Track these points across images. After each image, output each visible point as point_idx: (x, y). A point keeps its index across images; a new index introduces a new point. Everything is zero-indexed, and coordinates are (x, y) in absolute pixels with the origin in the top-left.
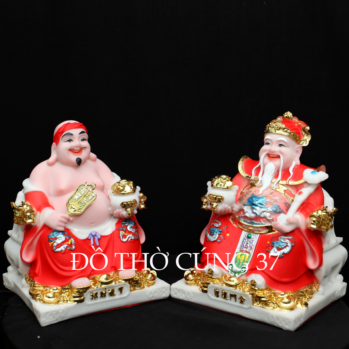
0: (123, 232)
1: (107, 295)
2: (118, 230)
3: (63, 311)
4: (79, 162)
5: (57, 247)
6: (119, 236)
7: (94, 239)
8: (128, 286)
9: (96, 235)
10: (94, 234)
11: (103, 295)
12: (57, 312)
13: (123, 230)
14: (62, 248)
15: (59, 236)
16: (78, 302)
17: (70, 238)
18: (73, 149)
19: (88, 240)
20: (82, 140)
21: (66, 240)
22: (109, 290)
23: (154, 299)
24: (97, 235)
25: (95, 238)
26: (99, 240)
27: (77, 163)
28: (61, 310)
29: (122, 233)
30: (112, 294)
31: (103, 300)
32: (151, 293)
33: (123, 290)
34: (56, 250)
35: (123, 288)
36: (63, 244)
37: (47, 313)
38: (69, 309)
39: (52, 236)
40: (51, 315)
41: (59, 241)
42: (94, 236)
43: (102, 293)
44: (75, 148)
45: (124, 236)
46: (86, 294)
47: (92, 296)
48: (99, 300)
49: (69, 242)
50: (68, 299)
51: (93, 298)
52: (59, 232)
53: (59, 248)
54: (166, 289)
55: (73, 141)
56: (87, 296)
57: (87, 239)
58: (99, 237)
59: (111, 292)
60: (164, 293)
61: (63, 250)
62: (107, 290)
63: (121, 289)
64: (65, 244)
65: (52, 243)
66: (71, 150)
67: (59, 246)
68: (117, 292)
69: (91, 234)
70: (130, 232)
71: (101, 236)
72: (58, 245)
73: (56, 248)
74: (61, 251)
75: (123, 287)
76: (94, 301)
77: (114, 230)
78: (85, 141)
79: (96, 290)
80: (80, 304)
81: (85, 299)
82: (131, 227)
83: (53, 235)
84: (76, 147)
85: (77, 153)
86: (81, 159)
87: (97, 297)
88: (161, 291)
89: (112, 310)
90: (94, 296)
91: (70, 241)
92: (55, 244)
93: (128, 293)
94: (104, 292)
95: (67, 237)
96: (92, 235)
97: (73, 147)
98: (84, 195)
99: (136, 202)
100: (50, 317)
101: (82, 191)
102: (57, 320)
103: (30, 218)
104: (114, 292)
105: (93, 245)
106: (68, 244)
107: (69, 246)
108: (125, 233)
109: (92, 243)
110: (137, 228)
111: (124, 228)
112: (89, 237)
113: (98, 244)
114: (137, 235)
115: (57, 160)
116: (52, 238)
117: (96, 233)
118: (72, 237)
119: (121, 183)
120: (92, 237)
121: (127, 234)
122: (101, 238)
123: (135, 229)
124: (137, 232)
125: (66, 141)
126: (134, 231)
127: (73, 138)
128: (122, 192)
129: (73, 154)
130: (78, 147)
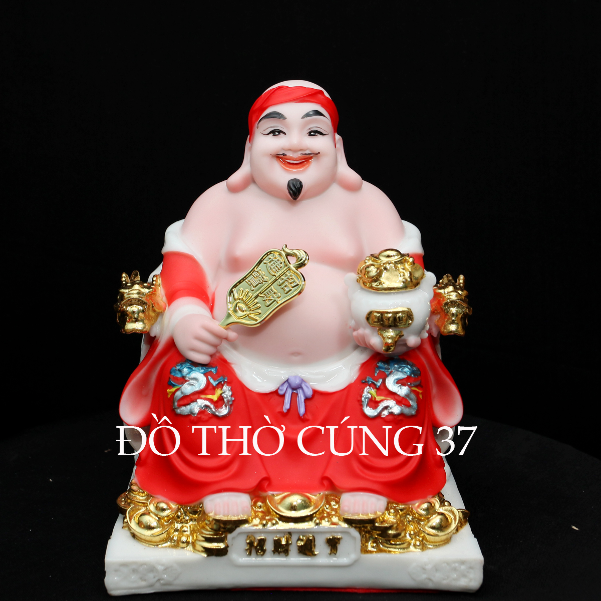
0: (373, 391)
1: (293, 550)
2: (361, 382)
3: (167, 569)
4: (295, 191)
5: (181, 403)
6: (359, 399)
7: (294, 396)
8: (354, 538)
9: (300, 387)
10: (296, 382)
11: (281, 549)
12: (152, 569)
13: (373, 385)
14: (195, 407)
15: (193, 375)
16: (210, 552)
17: (220, 385)
18: (284, 155)
19: (276, 394)
20: (310, 133)
21: (208, 389)
22: (299, 539)
23: (430, 586)
24: (303, 386)
25: (297, 394)
26: (307, 399)
27: (289, 192)
28: (163, 565)
29: (368, 392)
30: (307, 549)
31: (280, 559)
32: (424, 569)
33: (340, 547)
34: (179, 411)
35: (341, 542)
36: (196, 396)
37: (125, 565)
38: (185, 565)
39: (177, 372)
40: (134, 571)
41: (187, 389)
42: (295, 389)
43: (277, 543)
44: (290, 154)
45: (374, 403)
46: (233, 538)
47: (251, 544)
48: (270, 559)
49: (214, 394)
50: (190, 540)
51: (254, 551)
52: (195, 364)
53: (185, 405)
54: (471, 568)
55: (285, 133)
56: (237, 542)
57: (276, 392)
58: (309, 393)
59: (305, 544)
60: (464, 576)
61: (194, 414)
62: (294, 538)
63: (333, 544)
64: (201, 398)
65: (173, 390)
66: (280, 157)
67: (185, 401)
68: (321, 548)
69: (287, 381)
70: (392, 395)
71: (315, 392)
72: (185, 397)
73: (180, 406)
74: (188, 416)
75: (339, 539)
76: (254, 560)
77: (353, 381)
78: (320, 136)
79: (260, 532)
80: (214, 559)
81: (229, 549)
82: (400, 382)
83: (180, 371)
84: (290, 150)
85: (295, 166)
86: (301, 183)
87: (264, 551)
88: (455, 569)
89: (310, 590)
90: (256, 547)
91: (218, 392)
92: (179, 394)
93: (354, 556)
94: (284, 542)
95: (215, 380)
96: (290, 385)
97: (283, 149)
98: (274, 278)
99: (409, 315)
100: (133, 577)
101: (272, 267)
102: (151, 586)
103: (137, 320)
104: (315, 545)
105: (289, 410)
106: (211, 400)
107: (212, 406)
108: (378, 395)
109: (287, 406)
110: (416, 386)
111: (377, 381)
112: (281, 390)
113: (302, 410)
114: (411, 403)
115: (251, 180)
116: (176, 379)
117: (303, 381)
118: (229, 383)
119: (381, 258)
120: (290, 392)
121: (382, 398)
122: (313, 396)
123: (410, 387)
124: (413, 396)
125: (268, 134)
126: (403, 391)
127: (287, 126)
128: (374, 285)
129: (283, 168)
130: (295, 151)
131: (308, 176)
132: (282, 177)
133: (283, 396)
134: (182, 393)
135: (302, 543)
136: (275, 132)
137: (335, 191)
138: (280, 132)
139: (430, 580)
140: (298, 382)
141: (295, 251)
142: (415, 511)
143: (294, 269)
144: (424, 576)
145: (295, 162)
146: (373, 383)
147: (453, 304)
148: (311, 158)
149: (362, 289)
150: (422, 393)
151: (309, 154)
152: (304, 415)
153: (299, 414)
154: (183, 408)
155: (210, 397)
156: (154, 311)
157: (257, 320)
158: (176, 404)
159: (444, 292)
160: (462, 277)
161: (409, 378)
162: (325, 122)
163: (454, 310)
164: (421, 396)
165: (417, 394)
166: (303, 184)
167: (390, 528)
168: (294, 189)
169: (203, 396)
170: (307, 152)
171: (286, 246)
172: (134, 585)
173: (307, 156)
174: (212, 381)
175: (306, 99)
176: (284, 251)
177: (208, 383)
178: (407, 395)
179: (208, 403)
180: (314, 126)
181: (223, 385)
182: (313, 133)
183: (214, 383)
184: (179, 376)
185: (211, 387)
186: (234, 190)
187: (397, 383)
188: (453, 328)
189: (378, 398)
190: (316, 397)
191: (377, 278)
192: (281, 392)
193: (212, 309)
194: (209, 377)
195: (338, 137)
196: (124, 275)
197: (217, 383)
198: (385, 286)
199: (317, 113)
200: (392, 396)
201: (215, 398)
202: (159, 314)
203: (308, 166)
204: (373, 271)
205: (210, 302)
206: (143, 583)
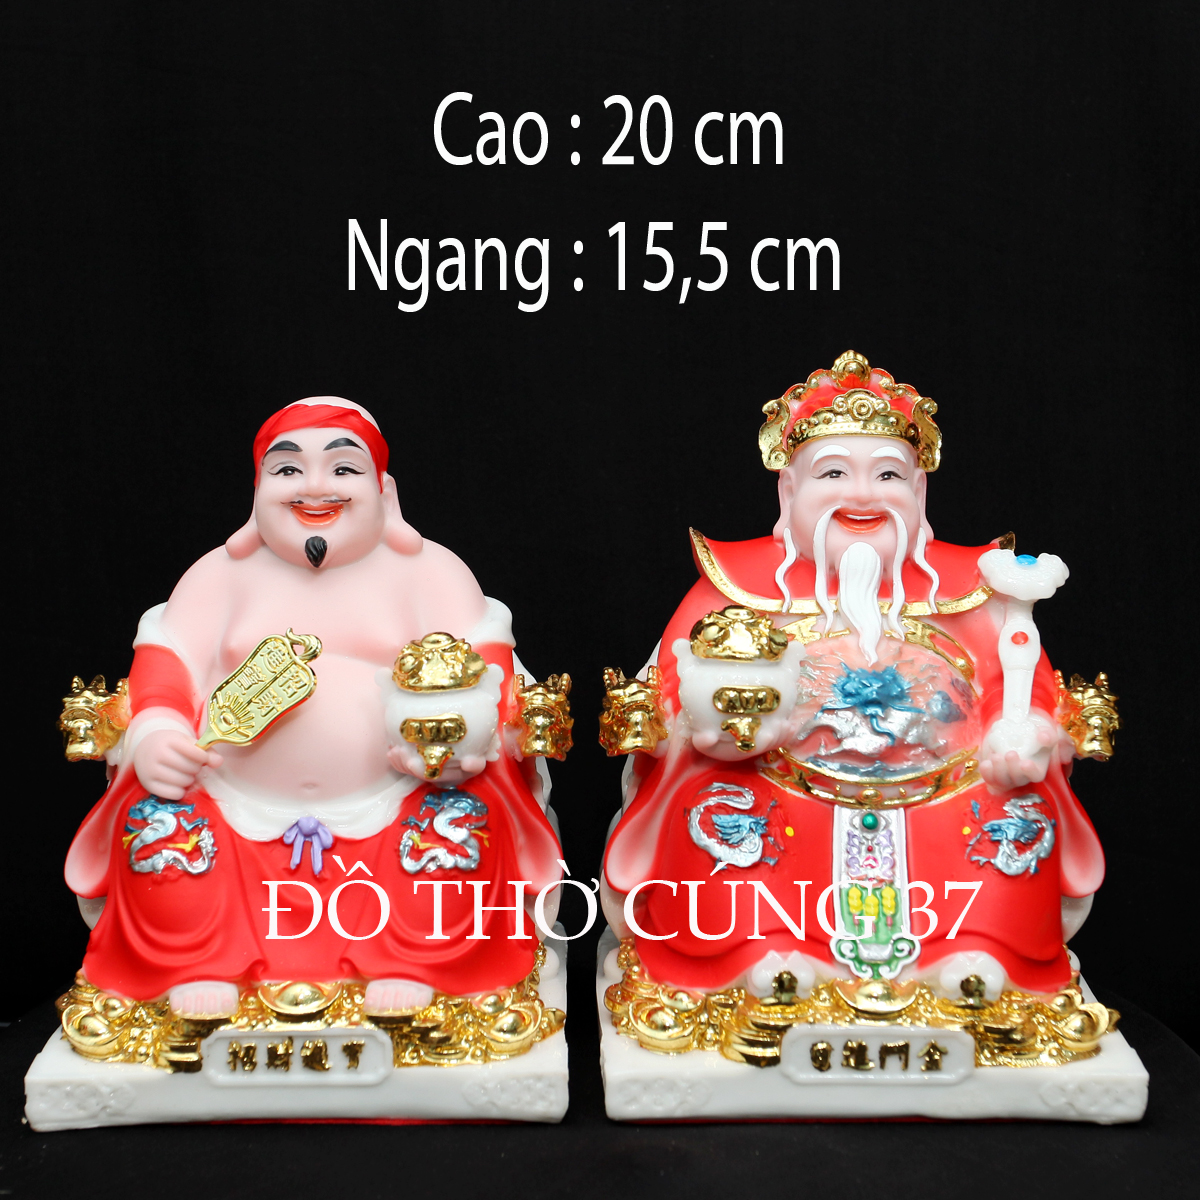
0: (416, 836)
1: (296, 1062)
2: (402, 824)
3: (116, 1091)
4: (316, 554)
5: (141, 855)
6: (397, 847)
7: (308, 846)
8: (382, 1044)
9: (315, 833)
10: (309, 826)
11: (277, 1060)
12: (94, 1092)
13: (417, 828)
14: (160, 861)
15: (158, 815)
16: (178, 1067)
17: (197, 830)
18: (300, 502)
19: (281, 844)
20: (337, 470)
21: (179, 834)
22: (304, 1047)
23: (494, 1113)
24: (320, 831)
25: (312, 843)
26: (325, 850)
27: (308, 556)
28: (108, 1086)
29: (410, 838)
30: (315, 1060)
31: (276, 1077)
32: (484, 1088)
33: (362, 1057)
34: (137, 868)
35: (364, 1049)
36: (162, 845)
37: (54, 1086)
38: (141, 1086)
39: (137, 812)
40: (69, 1095)
41: (149, 835)
42: (308, 835)
43: (272, 1053)
44: (308, 502)
45: (416, 853)
46: (209, 1046)
47: (235, 1054)
48: (263, 1076)
49: (187, 842)
50: (151, 1051)
51: (239, 1065)
52: (163, 801)
53: (145, 858)
54: (551, 1086)
55: (301, 472)
56: (215, 1051)
57: (280, 841)
58: (329, 842)
59: (312, 1054)
60: (542, 1098)
61: (158, 871)
62: (297, 1044)
63: (353, 1052)
64: (168, 849)
65: (130, 837)
66: (296, 506)
67: (146, 853)
68: (336, 1059)
69: (297, 824)
70: (443, 840)
71: (337, 840)
72: (147, 847)
73: (139, 859)
74: (150, 873)
75: (360, 1046)
76: (241, 1077)
77: (390, 823)
78: (353, 475)
79: (248, 1037)
80: (183, 1077)
81: (203, 1062)
82: (457, 823)
83: (141, 810)
84: (308, 495)
85: (317, 519)
86: (324, 542)
87: (254, 1065)
88: (529, 1088)
89: (323, 1122)
90: (243, 1058)
91: (194, 839)
92: (137, 844)
93: (382, 1071)
94: (281, 1050)
95: (189, 822)
96: (300, 830)
97: (298, 494)
98: (274, 675)
100: (67, 1104)
101: (271, 661)
102: (94, 1117)
103: (84, 740)
104: (327, 1056)
105: (298, 866)
106: (182, 851)
107: (183, 859)
108: (423, 841)
109: (296, 860)
110: (480, 829)
111: (422, 821)
112: (288, 837)
113: (318, 866)
114: (470, 852)
115: (260, 542)
116: (135, 822)
117: (319, 824)
118: (211, 827)
119: (425, 645)
121: (428, 845)
122: (334, 845)
123: (469, 830)
124: (473, 842)
125: (277, 473)
126: (458, 835)
127: (304, 462)
128: (412, 682)
129: (300, 521)
130: (316, 497)
131: (334, 533)
132: (298, 534)
133: (291, 846)
134: (142, 841)
135: (308, 1053)
136: (287, 471)
137: (383, 555)
138: (294, 470)
139: (494, 1104)
140: (312, 825)
141: (303, 638)
142: (475, 1007)
143: (302, 663)
144: (485, 1099)
145: (317, 513)
146: (416, 825)
147: (539, 711)
148: (341, 507)
149: (399, 690)
150: (488, 839)
151: (336, 501)
152: (320, 872)
153: (313, 872)
154: (143, 863)
155: (180, 846)
156: (112, 729)
157: (248, 736)
158: (133, 857)
160: (567, 676)
161: (467, 817)
162: (361, 455)
163: (540, 720)
164: (486, 843)
165: (480, 840)
166: (328, 544)
167: (434, 1029)
168: (315, 552)
169: (171, 846)
170: (334, 498)
171: (291, 630)
172: (69, 1116)
173: (334, 504)
174: (184, 823)
175: (333, 422)
176: (287, 636)
177: (179, 826)
178: (464, 842)
179: (178, 855)
181: (201, 830)
182: (341, 471)
183: (189, 828)
184: (139, 817)
185: (182, 833)
186: (237, 555)
187: (451, 823)
188: (538, 745)
189: (422, 846)
190: (338, 846)
191: (415, 672)
192: (288, 841)
193: (197, 727)
194: (181, 819)
195: (386, 477)
196: (76, 679)
197: (192, 827)
198: (425, 683)
199: (350, 443)
200: (443, 843)
201: (188, 847)
203: (336, 519)
205: (196, 716)
206: (81, 1113)
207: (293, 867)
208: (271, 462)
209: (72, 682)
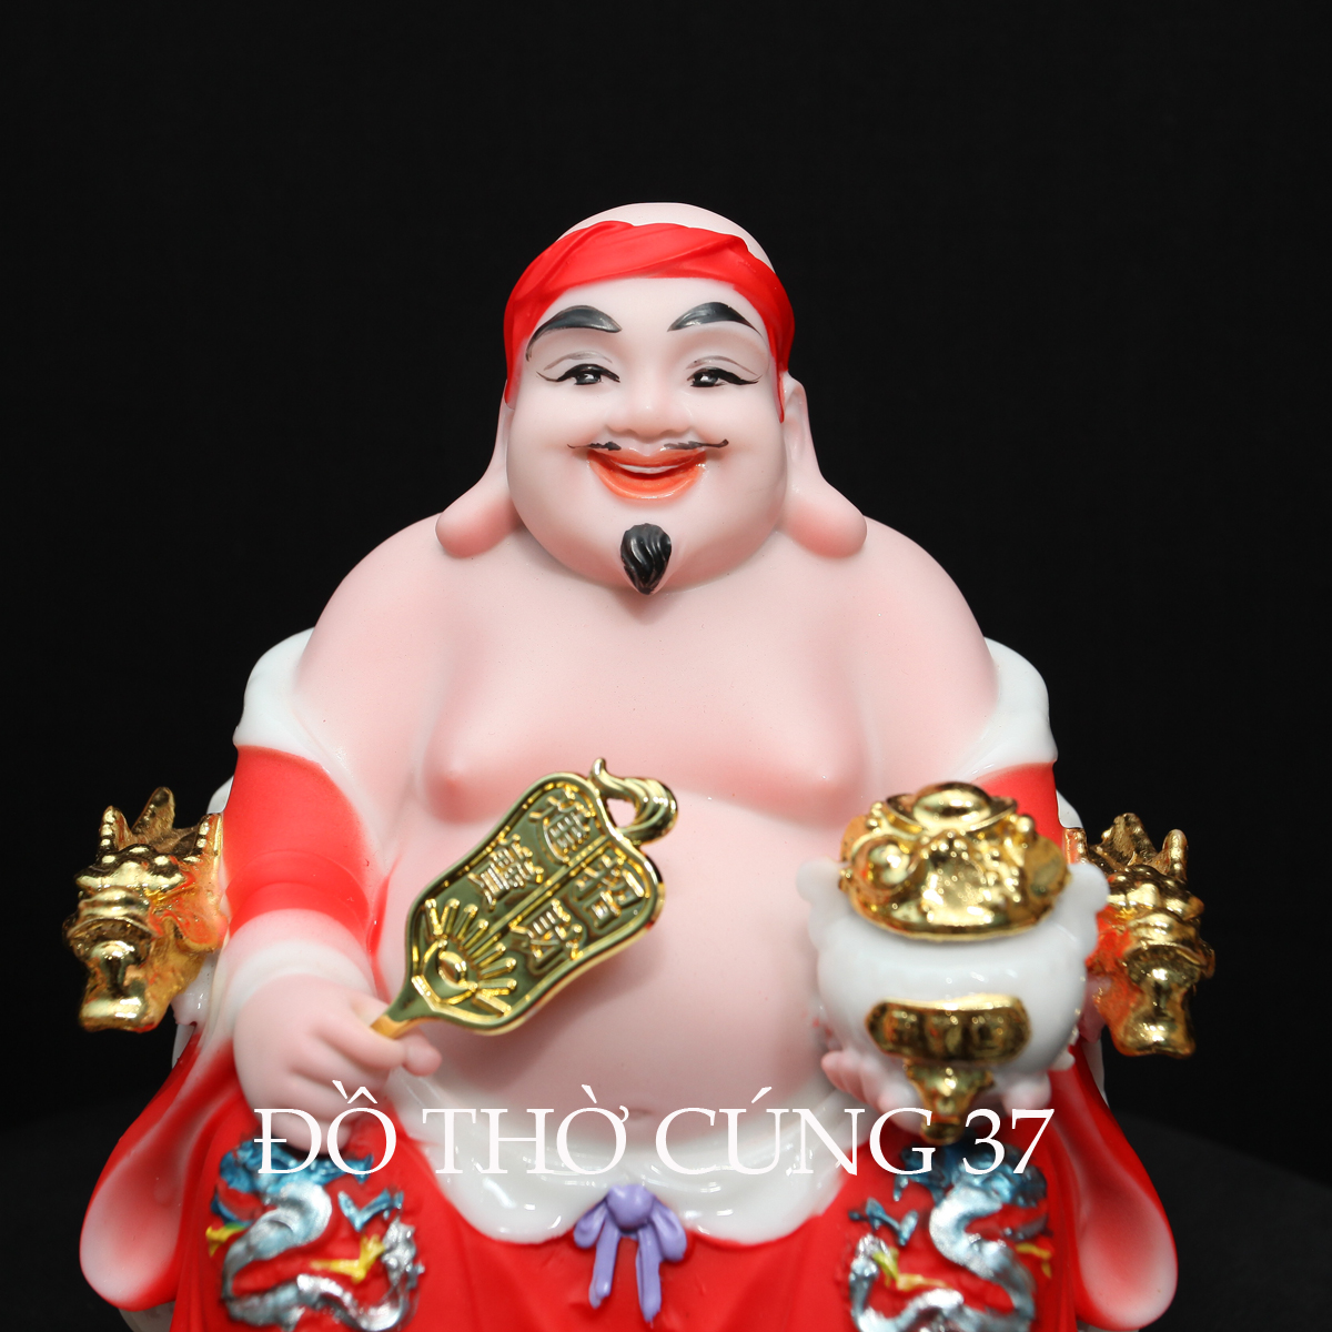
0: (888, 1257)
2: (848, 1219)
4: (646, 565)
5: (248, 1283)
6: (839, 1276)
7: (627, 1252)
9: (646, 1222)
10: (631, 1206)
13: (889, 1233)
14: (291, 1301)
15: (290, 1187)
17: (378, 1225)
18: (611, 446)
19: (568, 1248)
20: (697, 376)
24: (657, 1218)
25: (637, 1247)
26: (667, 1264)
27: (628, 570)
29: (870, 1257)
34: (237, 1309)
36: (298, 1263)
39: (240, 1172)
41: (267, 1236)
42: (630, 1230)
44: (630, 446)
45: (888, 1298)
49: (354, 1256)
53: (259, 1292)
55: (614, 377)
57: (567, 1239)
58: (676, 1243)
61: (288, 1322)
64: (312, 1273)
65: (222, 1234)
66: (601, 454)
67: (260, 1280)
69: (605, 1200)
70: (951, 1270)
71: (695, 1240)
72: (258, 1265)
73: (243, 1292)
74: (268, 1327)
77: (821, 1209)
78: (730, 388)
82: (978, 1225)
83: (249, 1169)
84: (630, 433)
85: (647, 484)
86: (664, 538)
91: (371, 1249)
92: (239, 1253)
95: (359, 1204)
96: (612, 1216)
97: (609, 429)
98: (562, 872)
99: (1016, 1021)
101: (554, 833)
103: (118, 992)
105: (607, 1300)
106: (343, 1280)
107: (347, 1298)
108: (905, 1267)
109: (602, 1286)
110: (1032, 1240)
111: (900, 1219)
112: (584, 1233)
113: (651, 1301)
114: (1016, 1300)
115: (512, 523)
116: (233, 1196)
117: (656, 1201)
118: (406, 1215)
120: (613, 1235)
121: (918, 1280)
122: (688, 1254)
123: (1011, 1242)
124: (1021, 1273)
125: (562, 379)
126: (987, 1257)
127: (622, 354)
128: (901, 912)
129: (611, 489)
130: (648, 438)
131: (688, 517)
132: (605, 517)
133: (591, 1251)
134: (250, 1249)
136: (583, 375)
138: (599, 372)
140: (639, 1203)
141: (631, 784)
143: (627, 844)
145: (648, 471)
146: (886, 1225)
147: (1158, 955)
148: (701, 458)
150: (1051, 1262)
151: (693, 446)
152: (657, 1317)
153: (640, 1313)
154: (255, 1301)
155: (342, 1266)
156: (184, 950)
157: (501, 1014)
158: (230, 1285)
159: (1127, 901)
160: (1177, 839)
161: (1008, 1210)
162: (748, 343)
163: (1160, 974)
164: (1047, 1270)
165: (1033, 1263)
166: (673, 541)
169: (317, 1265)
170: (687, 440)
171: (604, 765)
173: (688, 452)
174: (349, 1211)
175: (686, 266)
176: (595, 780)
177: (338, 1218)
178: (1002, 1274)
179: (333, 1288)
180: (710, 357)
181: (386, 1225)
182: (708, 378)
183: (359, 1219)
184: (241, 1184)
185: (344, 1233)
186: (458, 549)
187: (970, 1229)
188: (1156, 1034)
189: (904, 1282)
190: (700, 1253)
191: (909, 891)
192: (583, 1240)
194: (342, 1197)
195: (790, 384)
196: (109, 815)
197: (366, 1216)
198: (933, 919)
199: (723, 312)
200: (952, 1277)
201: (357, 1269)
202: (205, 959)
203: (690, 485)
204: (898, 865)
205: (372, 915)
207: (595, 1302)
208: (549, 353)
209: (100, 822)
